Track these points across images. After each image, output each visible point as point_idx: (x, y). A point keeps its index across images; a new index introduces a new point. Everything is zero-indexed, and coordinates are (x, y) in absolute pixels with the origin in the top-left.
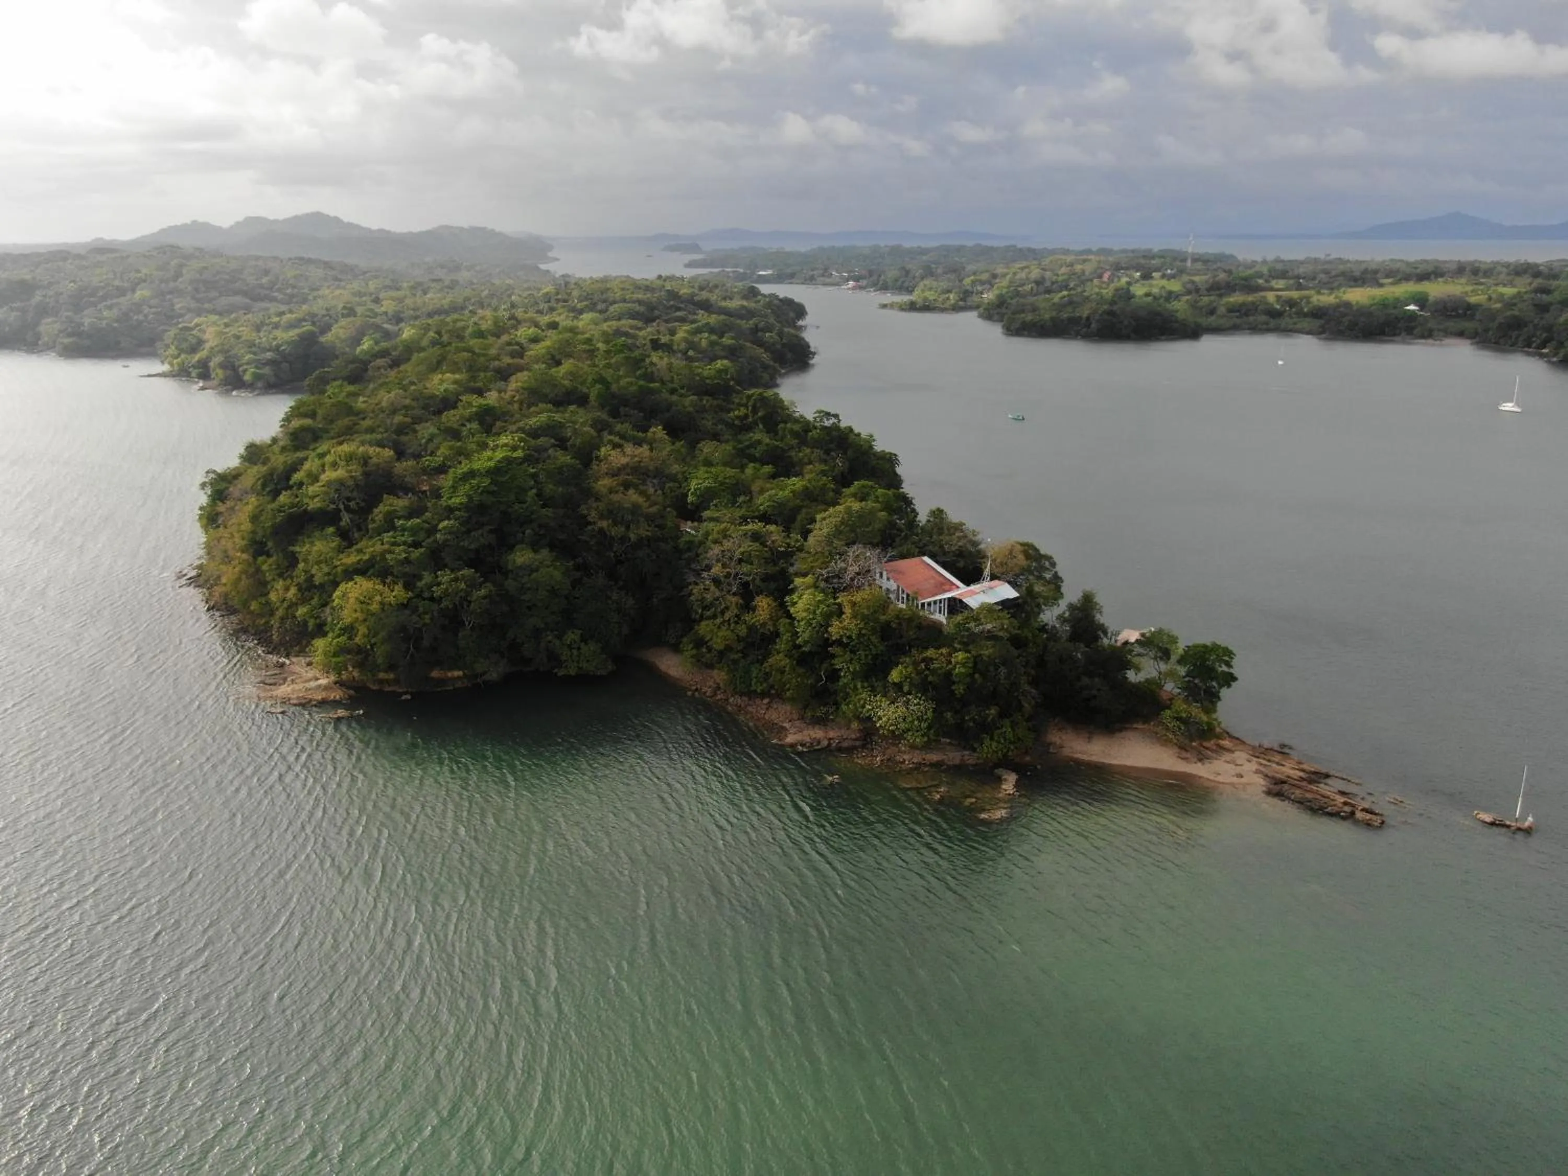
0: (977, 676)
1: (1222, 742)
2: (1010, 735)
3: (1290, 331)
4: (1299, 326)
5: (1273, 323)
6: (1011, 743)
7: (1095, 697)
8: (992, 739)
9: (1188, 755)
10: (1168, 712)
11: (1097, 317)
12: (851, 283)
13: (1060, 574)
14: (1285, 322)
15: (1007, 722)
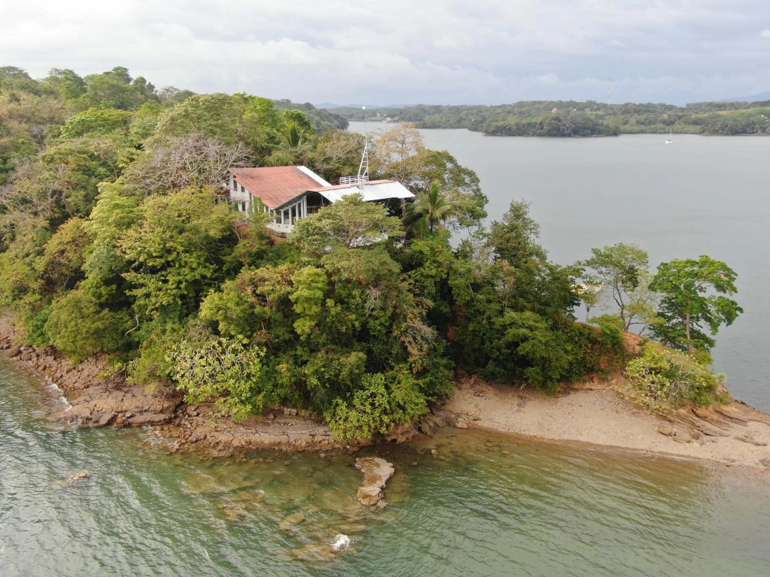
0: (330, 302)
1: (725, 408)
2: (382, 400)
3: (680, 133)
4: (686, 129)
5: (667, 128)
6: (385, 412)
7: (525, 339)
8: (351, 406)
9: (675, 429)
10: (640, 362)
11: (547, 121)
12: (388, 119)
13: (484, 192)
14: (676, 127)
15: (379, 378)
